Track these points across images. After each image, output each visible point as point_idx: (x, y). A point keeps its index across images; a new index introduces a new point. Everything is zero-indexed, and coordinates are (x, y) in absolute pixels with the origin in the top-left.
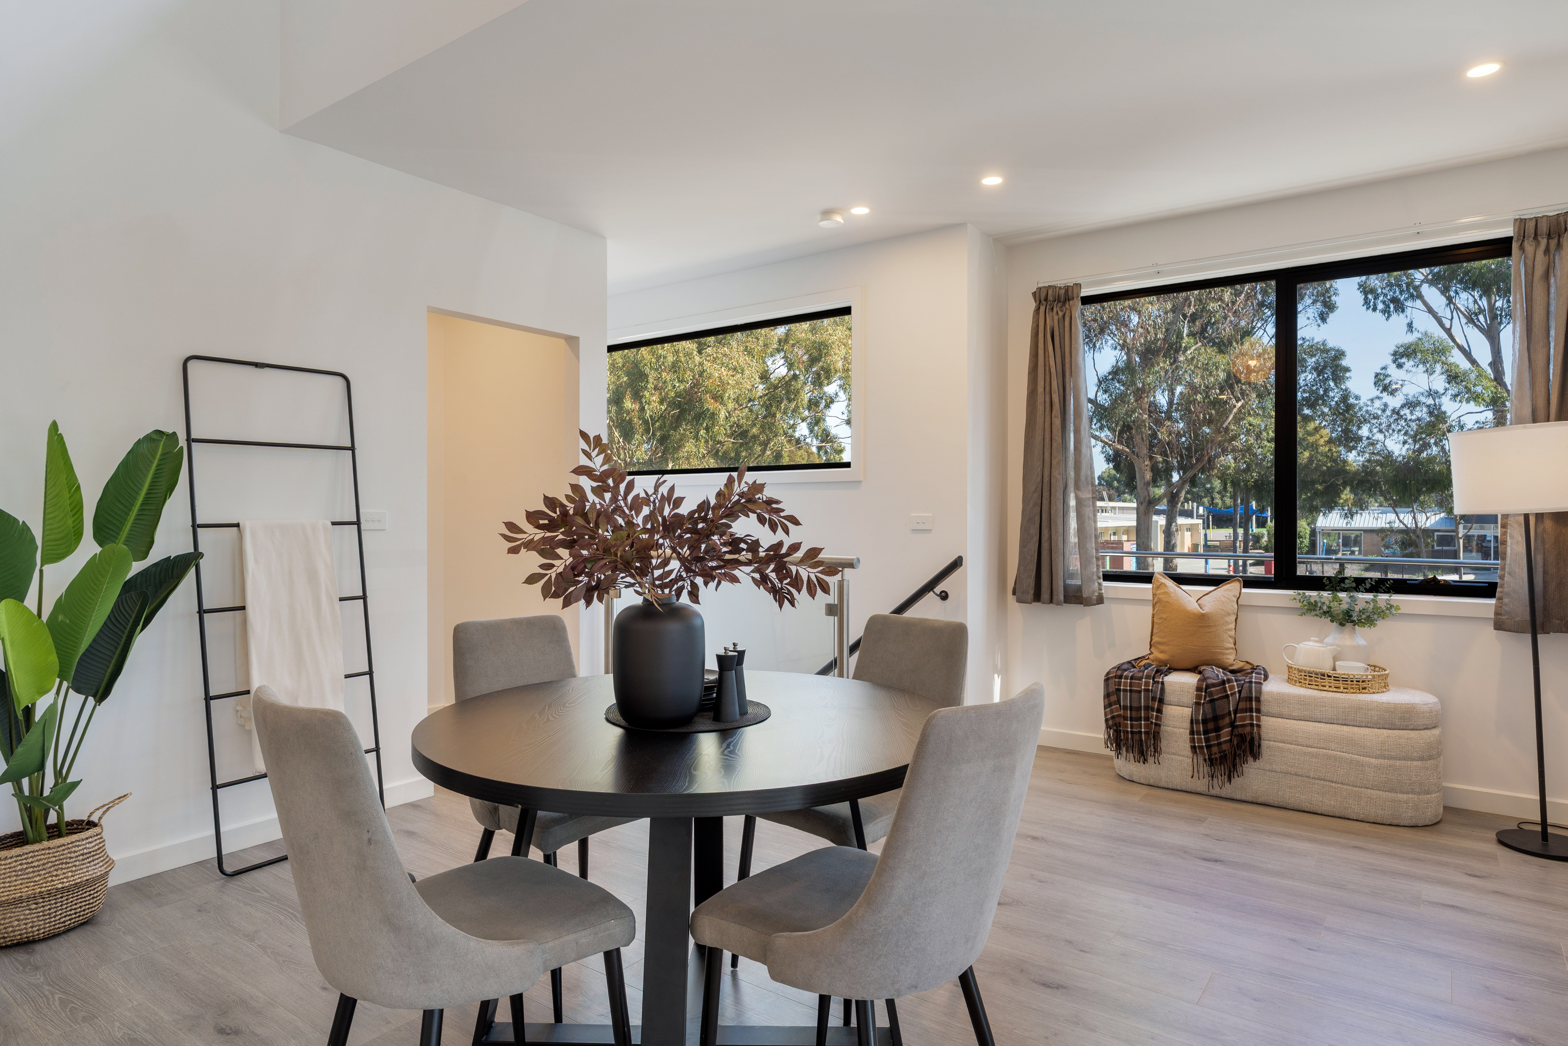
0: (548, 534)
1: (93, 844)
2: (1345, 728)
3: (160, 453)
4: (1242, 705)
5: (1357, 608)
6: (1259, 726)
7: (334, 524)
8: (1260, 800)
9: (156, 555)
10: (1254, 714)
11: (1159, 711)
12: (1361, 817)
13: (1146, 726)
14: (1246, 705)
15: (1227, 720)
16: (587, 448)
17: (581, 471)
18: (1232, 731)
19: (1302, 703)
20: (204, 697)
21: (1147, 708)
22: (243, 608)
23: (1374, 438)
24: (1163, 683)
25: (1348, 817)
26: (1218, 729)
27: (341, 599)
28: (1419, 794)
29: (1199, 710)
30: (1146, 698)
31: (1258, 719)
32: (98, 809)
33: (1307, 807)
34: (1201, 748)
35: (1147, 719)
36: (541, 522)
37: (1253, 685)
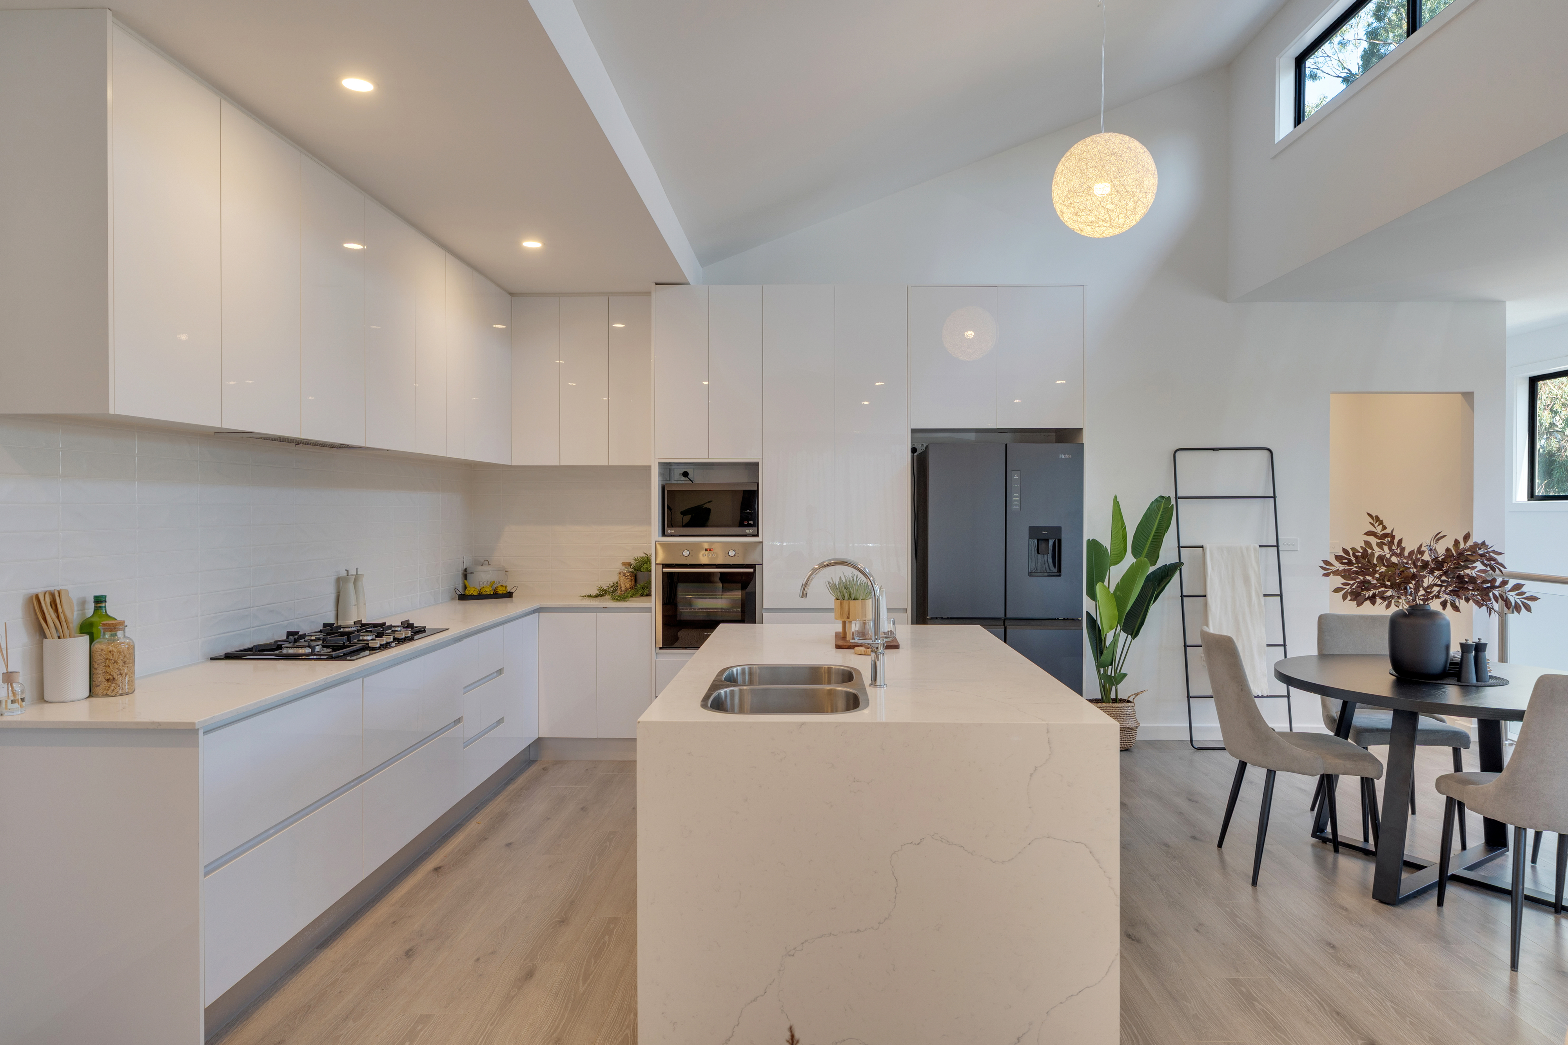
0: (1347, 567)
1: (1131, 711)
3: (1162, 508)
7: (1260, 546)
9: (1160, 563)
16: (1373, 522)
17: (1369, 533)
20: (1183, 645)
22: (1205, 596)
27: (1265, 595)
32: (1132, 695)
36: (1344, 561)
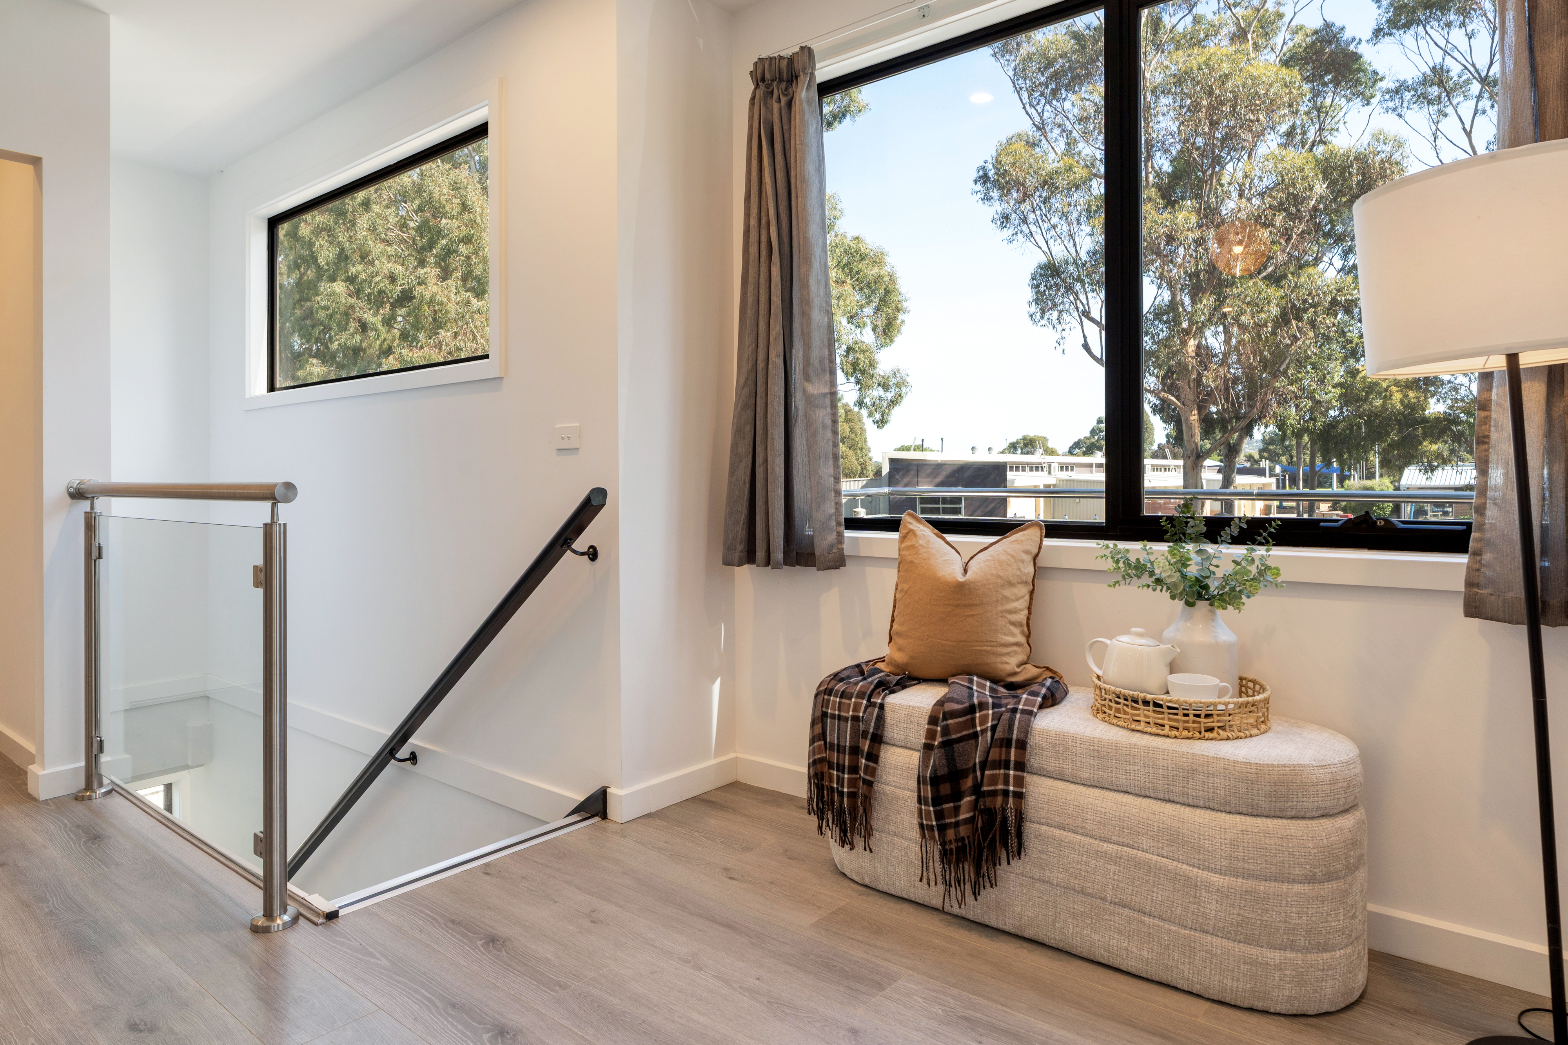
2: (1169, 808)
4: (994, 754)
5: (1219, 573)
6: (1019, 796)
8: (1027, 933)
10: (1012, 772)
11: (873, 757)
12: (1196, 988)
13: (853, 783)
14: (1000, 755)
15: (969, 782)
18: (976, 801)
19: (1096, 753)
21: (855, 750)
23: (1456, 382)
24: (882, 707)
25: (1173, 984)
26: (957, 796)
28: (1307, 950)
29: (929, 760)
30: (855, 732)
31: (1020, 782)
33: (1103, 956)
34: (931, 828)
35: (854, 769)
37: (1018, 716)
